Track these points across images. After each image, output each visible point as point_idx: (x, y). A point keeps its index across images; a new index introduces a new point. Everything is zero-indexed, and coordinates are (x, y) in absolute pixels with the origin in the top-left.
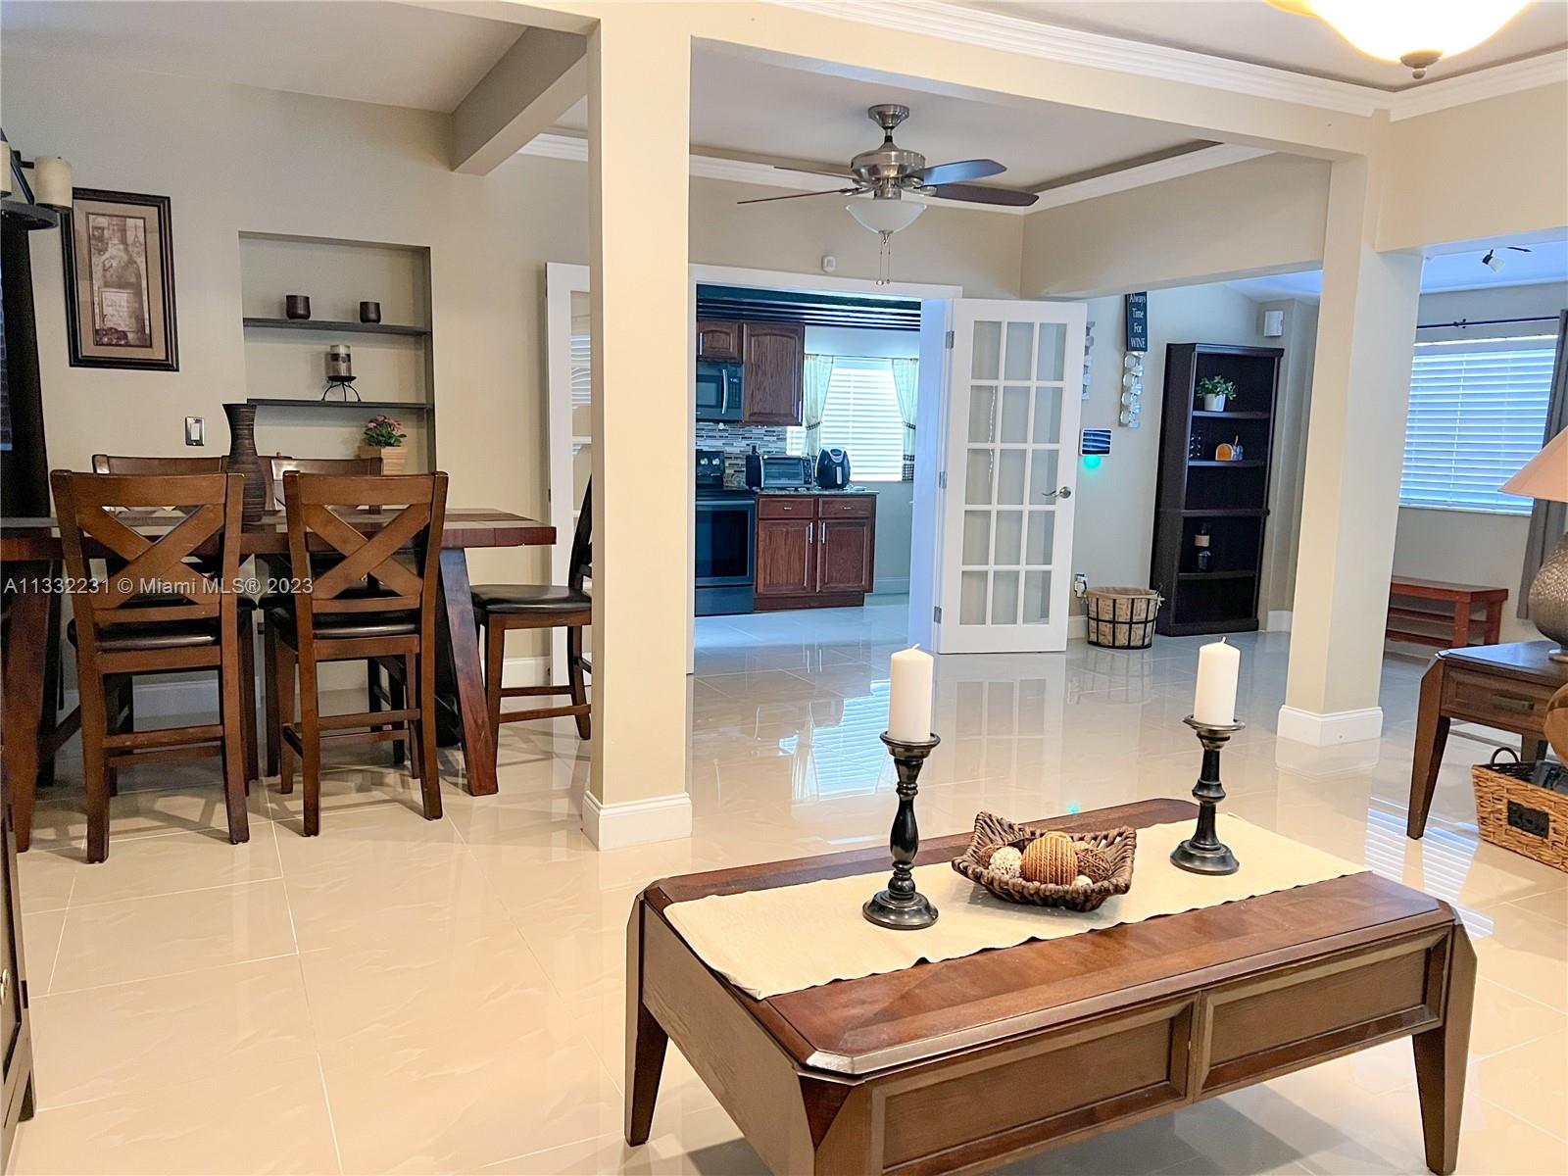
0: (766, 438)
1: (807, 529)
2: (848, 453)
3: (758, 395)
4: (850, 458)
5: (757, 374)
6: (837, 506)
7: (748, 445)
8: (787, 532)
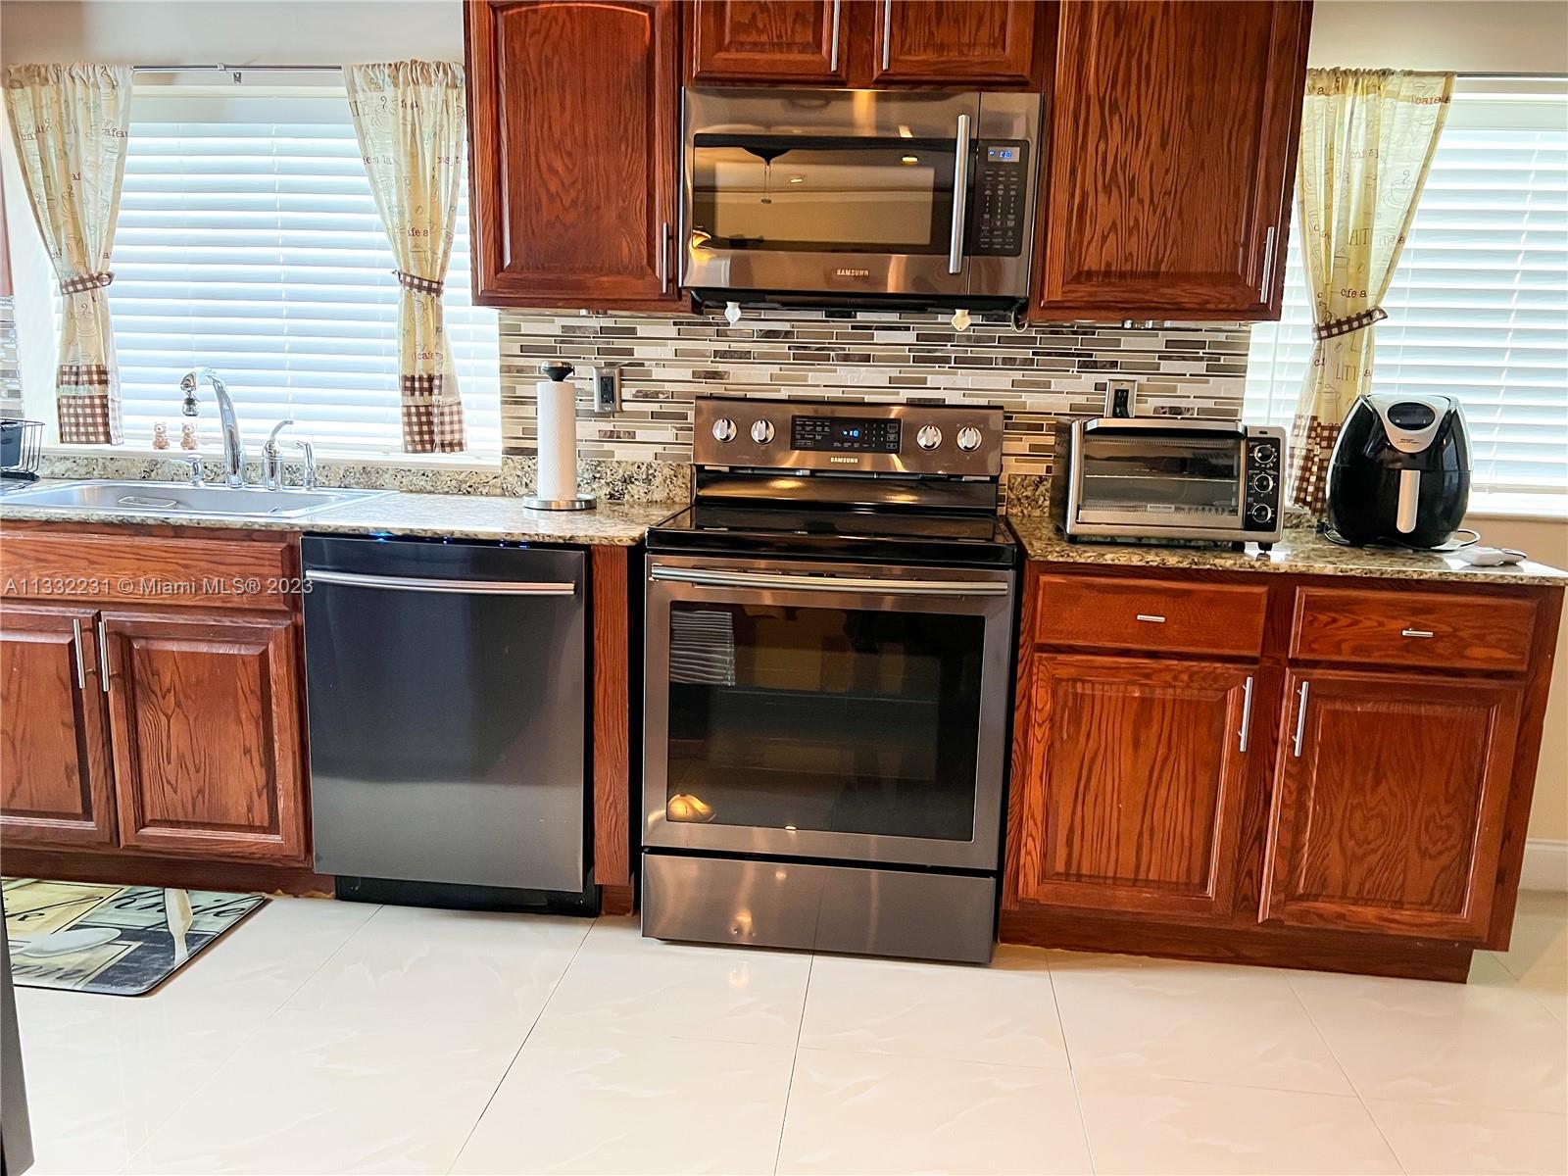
0: (1166, 366)
1: (1231, 695)
2: (1467, 419)
3: (1106, 209)
4: (1471, 437)
5: (1104, 134)
6: (1368, 622)
7: (1100, 387)
8: (1146, 703)
